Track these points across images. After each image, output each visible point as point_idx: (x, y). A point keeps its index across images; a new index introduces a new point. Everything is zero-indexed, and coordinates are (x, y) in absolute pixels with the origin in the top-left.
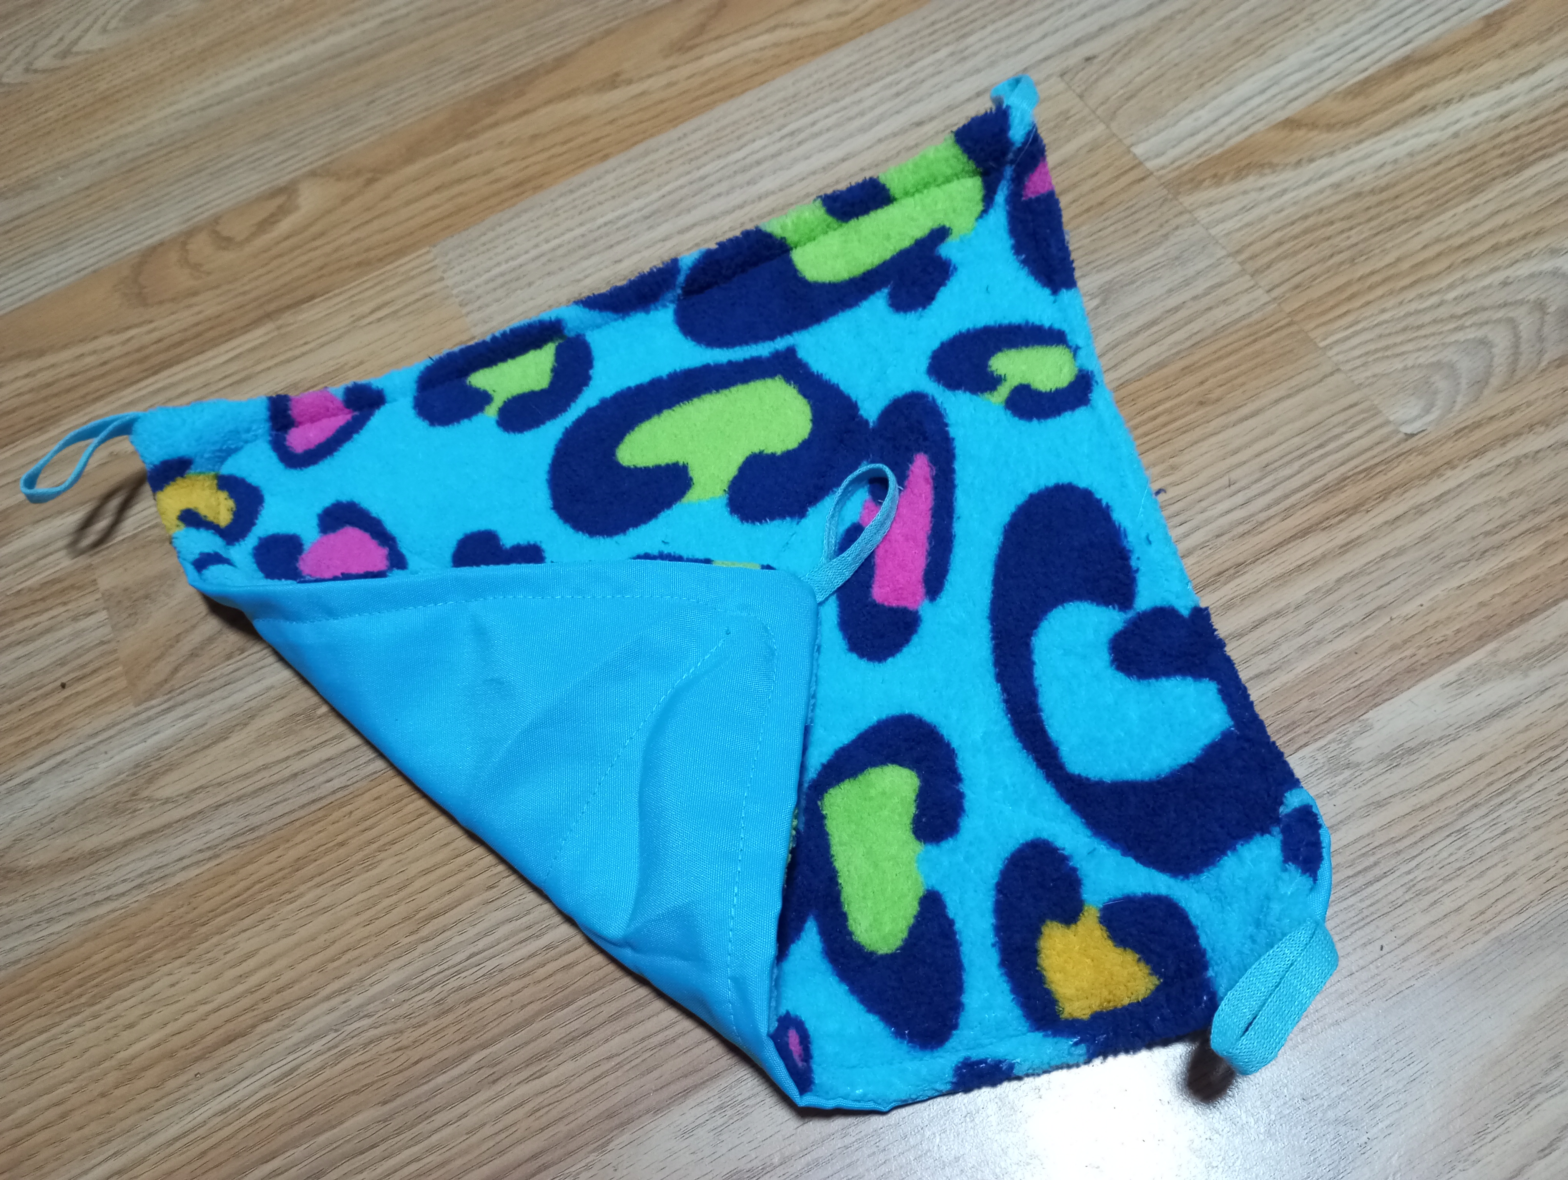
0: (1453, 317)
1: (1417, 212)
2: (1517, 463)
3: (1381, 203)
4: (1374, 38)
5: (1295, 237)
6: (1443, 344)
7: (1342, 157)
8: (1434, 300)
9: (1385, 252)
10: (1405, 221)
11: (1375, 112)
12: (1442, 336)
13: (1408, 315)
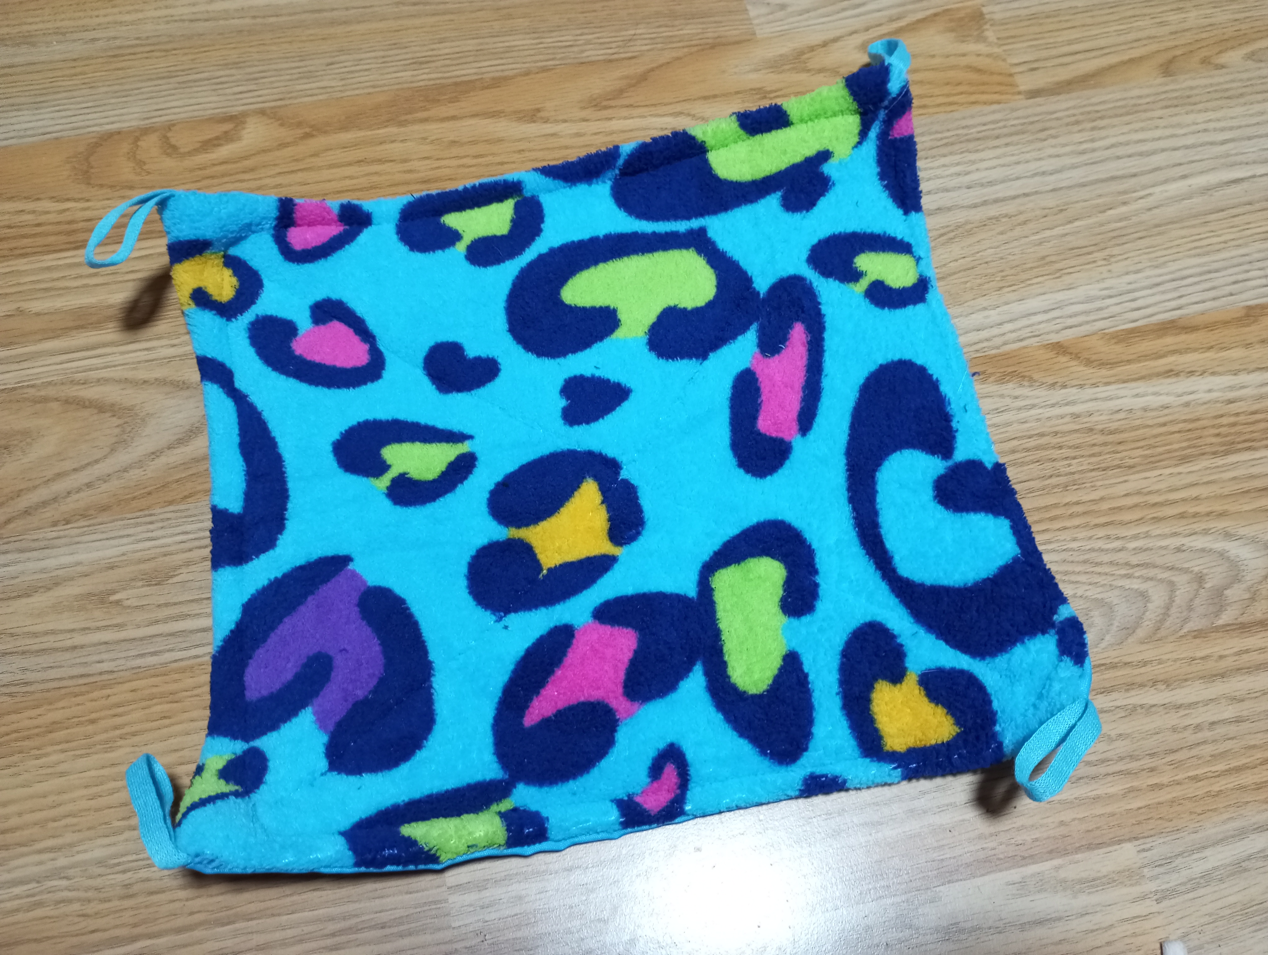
0: (1127, 564)
1: (1131, 462)
2: (1132, 711)
3: (1105, 444)
4: (1153, 295)
5: (1028, 450)
6: (1111, 585)
7: (1089, 392)
8: (1117, 544)
9: (1094, 488)
10: (1119, 467)
11: (1129, 362)
12: (1112, 578)
13: (1092, 550)
